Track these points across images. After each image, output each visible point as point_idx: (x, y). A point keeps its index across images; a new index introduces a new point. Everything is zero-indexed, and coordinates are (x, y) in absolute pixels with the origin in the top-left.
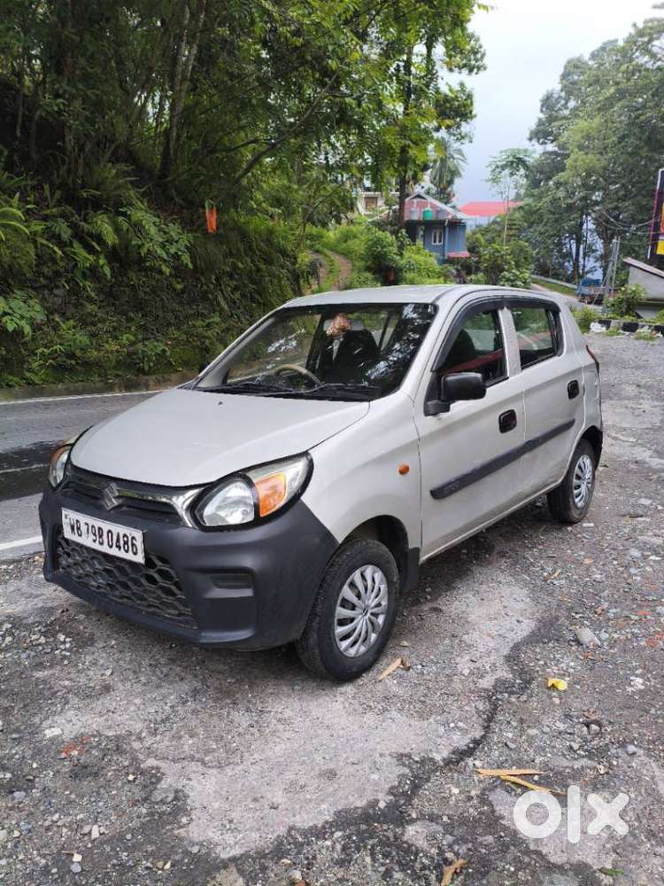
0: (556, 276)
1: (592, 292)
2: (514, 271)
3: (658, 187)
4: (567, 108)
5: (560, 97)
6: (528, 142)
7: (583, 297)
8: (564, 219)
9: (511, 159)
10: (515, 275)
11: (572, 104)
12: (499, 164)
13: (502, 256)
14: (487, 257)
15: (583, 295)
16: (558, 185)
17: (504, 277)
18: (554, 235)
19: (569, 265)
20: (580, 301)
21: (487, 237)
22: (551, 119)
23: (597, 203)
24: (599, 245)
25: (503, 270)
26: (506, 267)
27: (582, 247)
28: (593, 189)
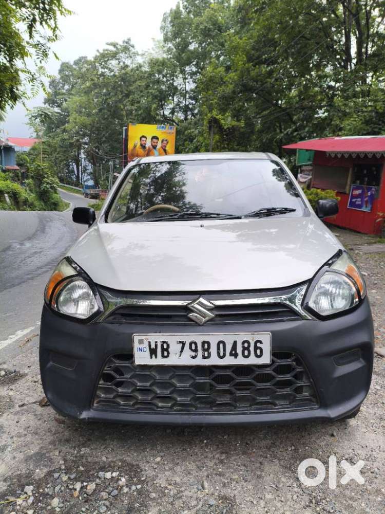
0: (68, 183)
1: (92, 192)
2: (51, 178)
3: (124, 137)
4: (63, 89)
5: (59, 82)
6: (43, 104)
7: (87, 195)
8: (69, 149)
9: (40, 113)
10: (52, 181)
11: (66, 87)
12: (34, 115)
13: (42, 169)
14: (33, 169)
15: (87, 194)
16: (64, 131)
17: (45, 181)
18: (64, 160)
19: (74, 177)
20: (85, 197)
21: (30, 158)
22: (56, 94)
23: (86, 143)
24: (90, 168)
25: (44, 177)
26: (46, 176)
27: (80, 167)
28: (84, 135)
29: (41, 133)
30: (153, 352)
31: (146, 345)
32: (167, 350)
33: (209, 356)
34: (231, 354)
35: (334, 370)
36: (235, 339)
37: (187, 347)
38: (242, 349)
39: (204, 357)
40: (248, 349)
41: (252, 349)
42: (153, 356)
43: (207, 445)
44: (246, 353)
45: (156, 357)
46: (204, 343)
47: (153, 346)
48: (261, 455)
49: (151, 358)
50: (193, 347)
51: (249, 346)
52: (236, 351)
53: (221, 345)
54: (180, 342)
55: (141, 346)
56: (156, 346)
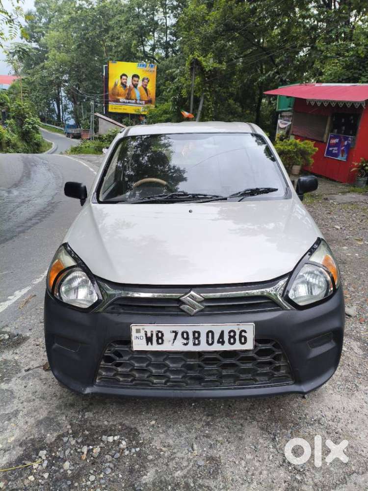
0: (49, 122)
1: (73, 132)
2: (32, 118)
3: (104, 74)
4: (40, 23)
5: (36, 15)
6: (20, 39)
7: (68, 135)
8: (49, 87)
9: (18, 49)
10: (33, 121)
11: (43, 20)
12: (12, 51)
13: (23, 109)
14: (14, 109)
15: (68, 133)
16: (43, 68)
17: (27, 122)
18: (45, 98)
19: (55, 116)
20: (67, 137)
21: (11, 97)
22: (32, 27)
23: (66, 81)
24: (71, 107)
25: (25, 118)
26: (27, 116)
27: (61, 106)
28: (63, 73)
29: (19, 70)
30: (149, 340)
31: (142, 334)
32: (162, 338)
33: (199, 344)
34: (219, 342)
35: (309, 352)
36: (223, 329)
37: (179, 336)
38: (228, 337)
39: (194, 344)
40: (234, 337)
41: (237, 337)
42: (149, 343)
43: (195, 407)
44: (232, 341)
45: (152, 344)
46: (194, 333)
47: (149, 335)
48: (242, 417)
49: (147, 344)
50: (185, 336)
51: (235, 334)
52: (223, 339)
53: (210, 334)
54: (173, 332)
55: (138, 335)
56: (152, 335)
